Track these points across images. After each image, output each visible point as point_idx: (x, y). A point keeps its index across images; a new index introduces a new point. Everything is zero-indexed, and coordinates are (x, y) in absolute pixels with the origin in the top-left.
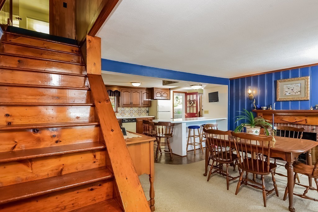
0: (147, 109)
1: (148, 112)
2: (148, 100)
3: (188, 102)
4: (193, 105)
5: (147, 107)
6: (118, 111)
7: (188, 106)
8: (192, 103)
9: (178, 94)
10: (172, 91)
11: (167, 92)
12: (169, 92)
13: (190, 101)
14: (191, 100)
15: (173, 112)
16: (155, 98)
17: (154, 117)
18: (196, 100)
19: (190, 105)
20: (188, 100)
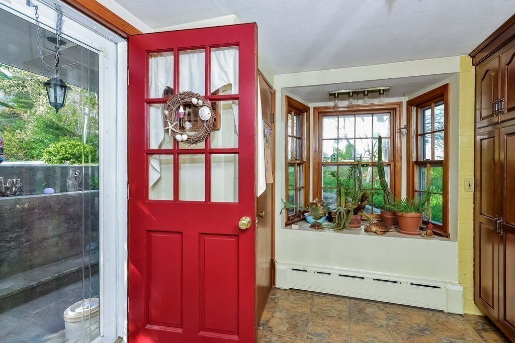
4: (205, 136)
7: (152, 146)
13: (173, 98)
14: (191, 96)
18: (235, 91)
19: (178, 137)
20: (153, 95)
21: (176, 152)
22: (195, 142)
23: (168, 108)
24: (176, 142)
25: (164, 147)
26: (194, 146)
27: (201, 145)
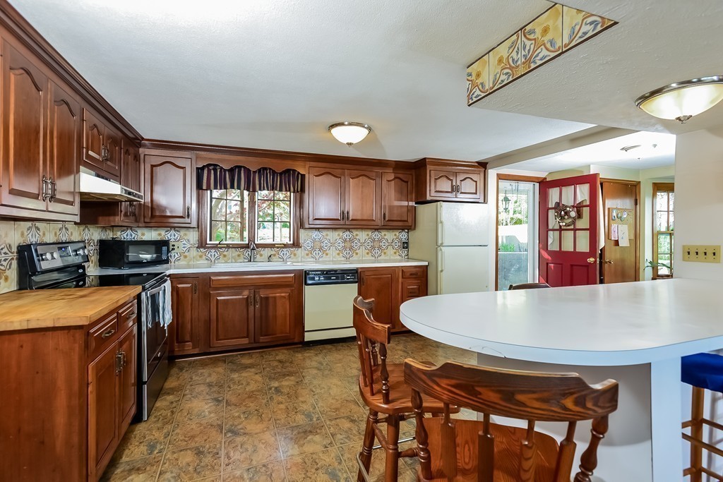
0: (403, 236)
1: (405, 245)
2: (405, 203)
3: (552, 214)
4: (574, 223)
5: (403, 230)
6: (301, 241)
7: (550, 227)
8: (573, 214)
9: (514, 183)
10: (492, 174)
11: (475, 177)
12: (482, 175)
13: (559, 207)
14: (567, 207)
15: (497, 249)
16: (428, 198)
17: (426, 264)
18: (588, 203)
19: (561, 224)
20: (550, 206)
21: (561, 229)
22: (568, 226)
23: (557, 212)
24: (560, 226)
25: (555, 228)
26: (568, 228)
27: (572, 227)
